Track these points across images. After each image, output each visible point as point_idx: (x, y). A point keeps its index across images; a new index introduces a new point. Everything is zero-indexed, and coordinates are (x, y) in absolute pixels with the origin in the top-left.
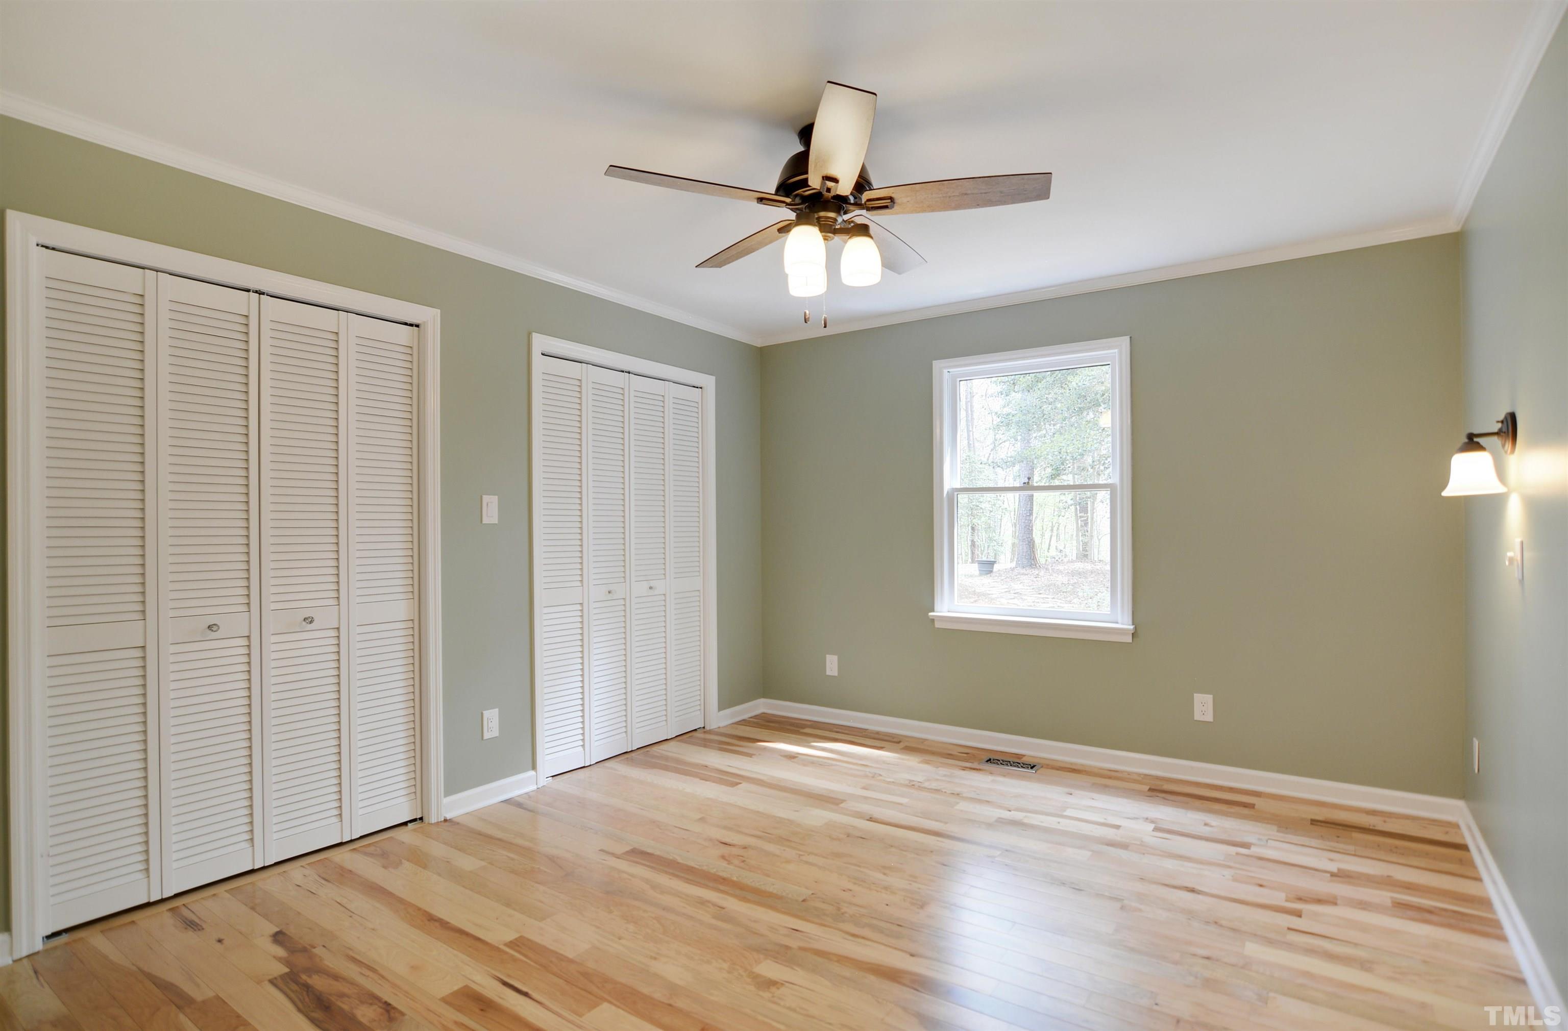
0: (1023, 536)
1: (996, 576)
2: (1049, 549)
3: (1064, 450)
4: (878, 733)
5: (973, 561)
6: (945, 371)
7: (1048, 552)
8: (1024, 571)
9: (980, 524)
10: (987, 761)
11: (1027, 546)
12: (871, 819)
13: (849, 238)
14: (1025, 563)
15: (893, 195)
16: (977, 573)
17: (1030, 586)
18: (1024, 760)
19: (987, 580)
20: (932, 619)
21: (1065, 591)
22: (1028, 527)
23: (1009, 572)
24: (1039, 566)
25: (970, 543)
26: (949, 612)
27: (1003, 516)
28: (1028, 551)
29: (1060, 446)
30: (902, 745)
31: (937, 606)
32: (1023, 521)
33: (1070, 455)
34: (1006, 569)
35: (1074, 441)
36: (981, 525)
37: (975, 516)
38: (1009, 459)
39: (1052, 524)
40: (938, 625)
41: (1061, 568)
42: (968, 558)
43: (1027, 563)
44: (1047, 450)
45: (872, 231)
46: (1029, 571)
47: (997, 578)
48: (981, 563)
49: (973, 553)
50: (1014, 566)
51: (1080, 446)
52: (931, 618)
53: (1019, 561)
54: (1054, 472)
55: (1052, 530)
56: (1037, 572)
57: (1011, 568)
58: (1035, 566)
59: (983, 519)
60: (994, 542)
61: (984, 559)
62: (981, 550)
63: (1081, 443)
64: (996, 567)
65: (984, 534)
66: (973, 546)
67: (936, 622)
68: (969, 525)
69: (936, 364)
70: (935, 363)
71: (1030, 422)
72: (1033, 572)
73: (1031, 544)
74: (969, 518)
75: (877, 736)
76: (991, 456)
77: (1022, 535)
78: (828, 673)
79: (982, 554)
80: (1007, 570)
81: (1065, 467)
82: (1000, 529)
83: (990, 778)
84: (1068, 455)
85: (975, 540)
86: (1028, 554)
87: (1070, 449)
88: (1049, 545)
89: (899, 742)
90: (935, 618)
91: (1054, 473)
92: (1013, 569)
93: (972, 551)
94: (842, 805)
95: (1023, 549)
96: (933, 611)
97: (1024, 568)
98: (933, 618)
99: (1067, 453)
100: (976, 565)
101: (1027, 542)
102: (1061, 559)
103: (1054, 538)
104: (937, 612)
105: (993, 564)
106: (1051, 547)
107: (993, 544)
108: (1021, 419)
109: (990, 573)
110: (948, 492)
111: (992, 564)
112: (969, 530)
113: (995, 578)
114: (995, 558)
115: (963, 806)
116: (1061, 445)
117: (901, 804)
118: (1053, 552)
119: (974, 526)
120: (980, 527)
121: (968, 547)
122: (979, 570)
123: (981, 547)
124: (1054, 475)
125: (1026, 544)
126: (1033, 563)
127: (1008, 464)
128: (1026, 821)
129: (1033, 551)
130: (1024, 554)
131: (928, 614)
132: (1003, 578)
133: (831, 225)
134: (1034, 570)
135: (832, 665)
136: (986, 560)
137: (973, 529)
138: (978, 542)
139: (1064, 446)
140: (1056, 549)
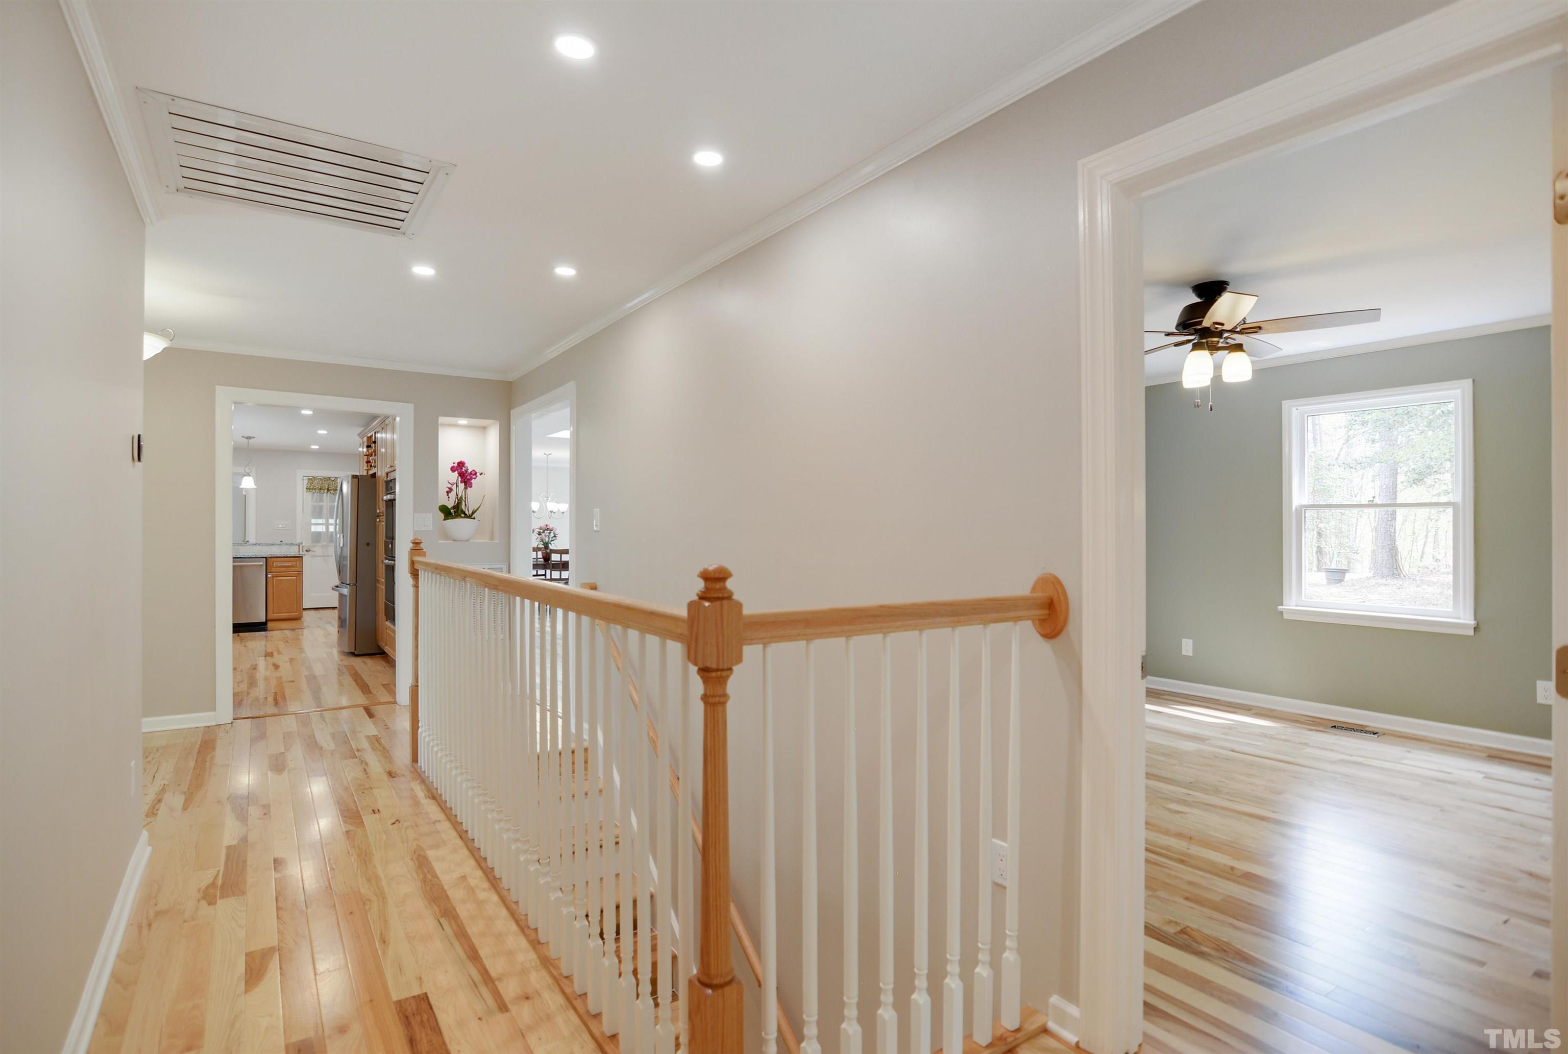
0: (1383, 543)
1: (1348, 585)
2: (1422, 557)
3: (1427, 455)
4: (1230, 703)
5: (1319, 570)
6: (1294, 409)
7: (1421, 561)
8: (1384, 581)
9: (1328, 528)
10: (1332, 727)
11: (1388, 553)
12: (1232, 751)
13: (1229, 353)
14: (1386, 572)
15: (1261, 326)
16: (1325, 582)
17: (1390, 598)
18: (1367, 729)
19: (1335, 589)
20: (1280, 612)
21: (1436, 603)
22: (1389, 533)
23: (1364, 582)
24: (1404, 576)
25: (1315, 549)
26: (1296, 606)
27: (1359, 519)
28: (1389, 560)
29: (1423, 452)
30: (1253, 712)
31: (1286, 600)
32: (1384, 526)
33: (1434, 460)
34: (1360, 579)
35: (1441, 446)
36: (1330, 530)
37: (1323, 519)
38: (1364, 459)
39: (1427, 529)
40: (1286, 616)
41: (1435, 579)
42: (1313, 567)
43: (1389, 573)
44: (1408, 456)
45: (1244, 347)
46: (1391, 581)
47: (1349, 587)
48: (1329, 571)
49: (1319, 561)
50: (1372, 575)
51: (1446, 451)
52: (1280, 610)
53: (1377, 570)
54: (1416, 476)
55: (1426, 536)
56: (1401, 583)
57: (1367, 578)
58: (1398, 576)
59: (1333, 523)
60: (1346, 548)
61: (1333, 566)
62: (1330, 557)
63: (1448, 448)
64: (1348, 576)
65: (1334, 538)
66: (1320, 552)
67: (1284, 615)
68: (1313, 530)
69: (1286, 404)
70: (1284, 402)
71: (1390, 421)
72: (1395, 582)
73: (1393, 552)
74: (1314, 521)
75: (1229, 705)
76: (1343, 451)
77: (1381, 542)
78: (1184, 653)
79: (1331, 562)
80: (1362, 580)
81: (1430, 472)
82: (1355, 534)
83: (1335, 737)
84: (1432, 461)
85: (1322, 546)
86: (1390, 562)
87: (1435, 454)
88: (1423, 553)
89: (1250, 710)
90: (1283, 611)
91: (1417, 478)
92: (1368, 579)
93: (1318, 558)
94: (1207, 742)
95: (1383, 557)
96: (1282, 605)
97: (1383, 577)
98: (1281, 610)
99: (1431, 458)
100: (1323, 575)
101: (1388, 550)
102: (1436, 570)
103: (1430, 545)
104: (1285, 606)
105: (1345, 572)
106: (1425, 556)
107: (1345, 551)
108: (1378, 418)
109: (1340, 583)
110: (1296, 508)
111: (1343, 572)
112: (1314, 535)
113: (1347, 588)
114: (1348, 566)
115: (1308, 750)
116: (1424, 450)
117: (1257, 745)
118: (1428, 561)
119: (1320, 531)
120: (1328, 531)
121: (1313, 553)
122: (1327, 579)
123: (1329, 554)
124: (1417, 480)
125: (1386, 552)
126: (1395, 572)
127: (1362, 464)
128: (1365, 762)
129: (1396, 559)
130: (1384, 563)
131: (1277, 608)
132: (1356, 588)
133: (1215, 346)
134: (1398, 581)
135: (1187, 647)
136: (1335, 568)
137: (1319, 534)
138: (1326, 549)
139: (1427, 452)
140: (1433, 558)
